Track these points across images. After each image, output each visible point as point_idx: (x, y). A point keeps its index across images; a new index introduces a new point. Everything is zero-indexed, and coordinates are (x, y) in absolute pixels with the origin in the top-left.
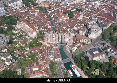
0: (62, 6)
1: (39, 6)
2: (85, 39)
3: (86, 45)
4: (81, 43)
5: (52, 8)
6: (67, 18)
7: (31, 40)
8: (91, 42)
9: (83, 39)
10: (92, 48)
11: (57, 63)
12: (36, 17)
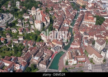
0: (99, 9)
1: (75, 2)
2: (95, 56)
3: (94, 63)
4: (89, 58)
5: (87, 7)
6: (93, 23)
7: (33, 31)
8: (103, 63)
9: (93, 54)
10: (97, 70)
11: (38, 70)
12: (61, 10)
